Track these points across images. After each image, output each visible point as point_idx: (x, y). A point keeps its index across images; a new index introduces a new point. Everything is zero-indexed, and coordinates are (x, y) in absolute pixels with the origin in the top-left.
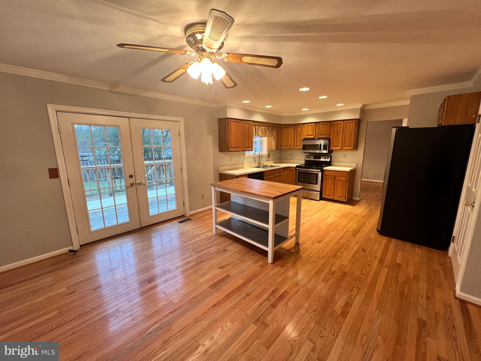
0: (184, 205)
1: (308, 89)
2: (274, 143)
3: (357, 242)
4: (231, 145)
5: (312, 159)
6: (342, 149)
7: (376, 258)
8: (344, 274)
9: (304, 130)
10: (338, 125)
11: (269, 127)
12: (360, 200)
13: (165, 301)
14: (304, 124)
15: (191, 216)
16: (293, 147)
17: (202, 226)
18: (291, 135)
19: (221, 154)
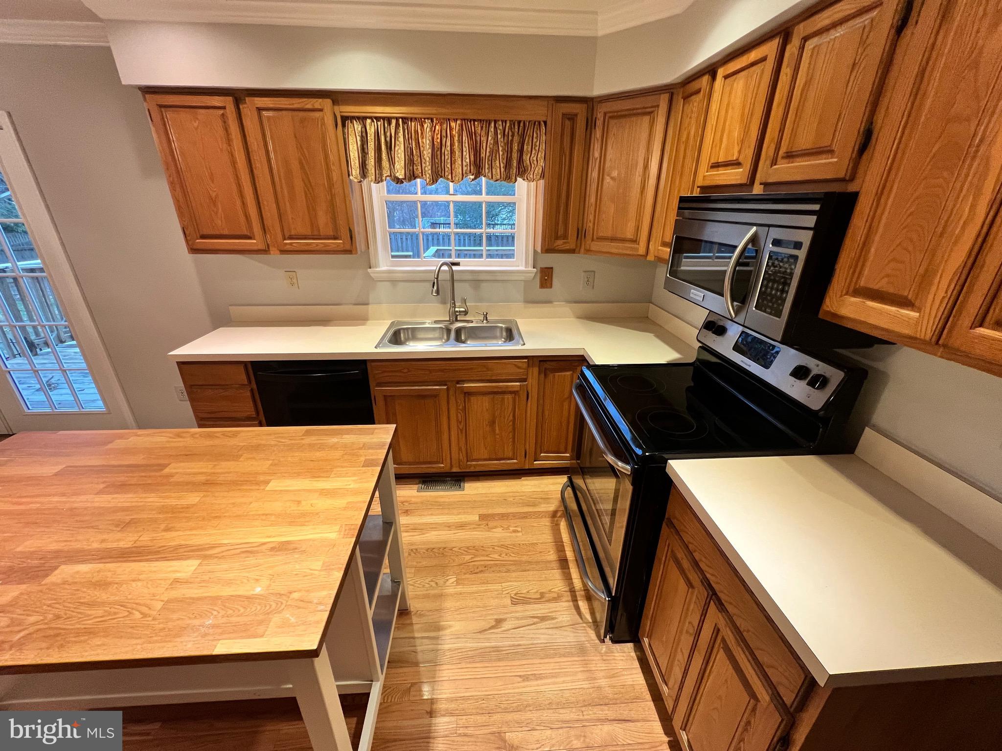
5: (728, 346)
9: (708, 117)
16: (650, 248)
18: (647, 165)
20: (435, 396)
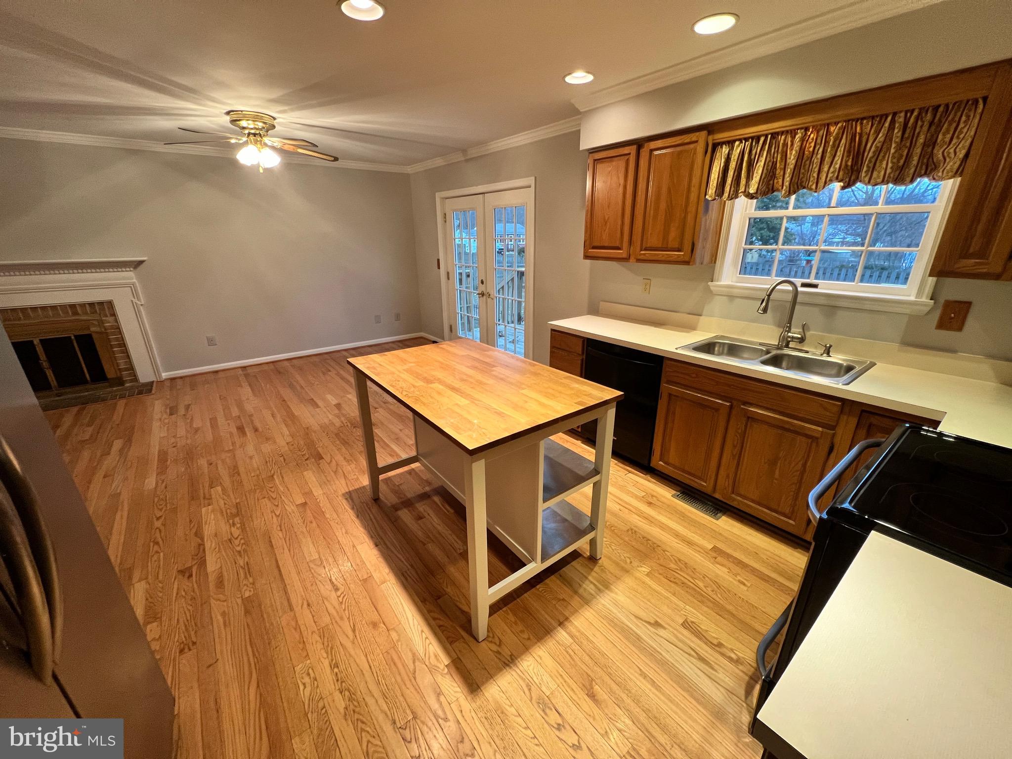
20: (716, 409)
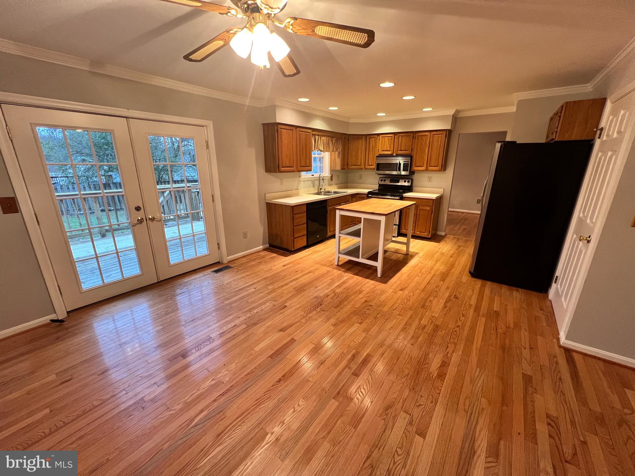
0: (219, 248)
1: (392, 85)
2: (338, 161)
3: (448, 288)
4: (282, 161)
5: (388, 182)
6: (427, 170)
7: (470, 305)
8: (437, 328)
9: (379, 143)
10: (424, 138)
11: (333, 137)
12: (446, 235)
13: (210, 380)
14: (378, 135)
15: (229, 262)
16: (364, 167)
17: (247, 276)
18: (362, 149)
19: (268, 175)
